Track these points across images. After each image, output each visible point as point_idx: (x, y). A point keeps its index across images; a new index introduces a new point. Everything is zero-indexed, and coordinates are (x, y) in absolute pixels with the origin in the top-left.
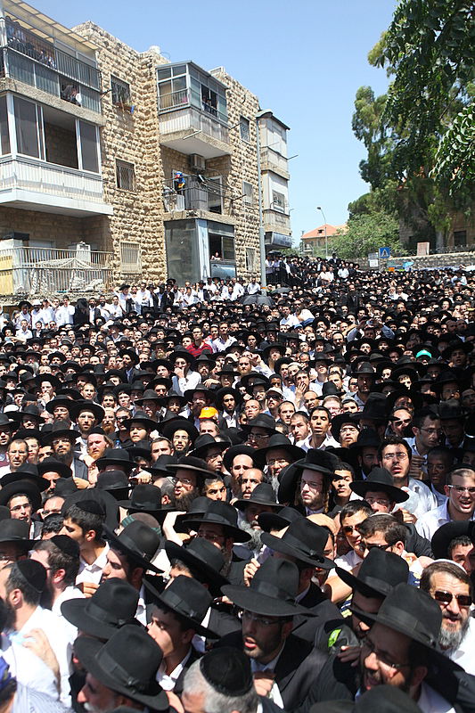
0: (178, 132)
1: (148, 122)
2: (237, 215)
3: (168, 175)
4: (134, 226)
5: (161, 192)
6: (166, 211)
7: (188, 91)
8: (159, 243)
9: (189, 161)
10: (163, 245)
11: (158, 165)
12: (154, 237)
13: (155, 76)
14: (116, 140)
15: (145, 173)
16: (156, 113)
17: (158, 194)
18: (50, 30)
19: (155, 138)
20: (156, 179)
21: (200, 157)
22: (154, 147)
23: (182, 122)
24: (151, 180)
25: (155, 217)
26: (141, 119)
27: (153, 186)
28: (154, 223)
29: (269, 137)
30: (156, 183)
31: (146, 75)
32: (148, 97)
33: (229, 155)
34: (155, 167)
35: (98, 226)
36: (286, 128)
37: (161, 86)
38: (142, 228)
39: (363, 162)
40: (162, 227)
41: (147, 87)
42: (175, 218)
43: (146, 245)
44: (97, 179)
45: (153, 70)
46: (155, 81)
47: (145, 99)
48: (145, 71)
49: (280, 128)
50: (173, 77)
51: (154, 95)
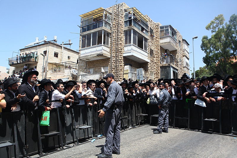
0: (166, 43)
1: (157, 40)
2: (178, 67)
3: (161, 54)
4: (153, 67)
5: (160, 58)
6: (161, 63)
7: (169, 32)
8: (158, 72)
9: (166, 51)
10: (160, 73)
11: (159, 51)
12: (157, 71)
13: (159, 28)
14: (150, 44)
15: (156, 53)
16: (159, 38)
17: (159, 59)
18: (140, 16)
19: (159, 44)
20: (158, 55)
21: (169, 50)
22: (158, 46)
23: (168, 40)
24: (157, 55)
25: (158, 65)
26: (155, 39)
27: (157, 57)
28: (157, 67)
29: (185, 46)
30: (158, 56)
31: (157, 28)
32: (157, 34)
33: (176, 50)
34: (158, 51)
35: (145, 65)
36: (188, 45)
37: (161, 31)
38: (154, 68)
39: (204, 58)
40: (160, 68)
41: (157, 31)
42: (164, 65)
43: (155, 73)
44: (147, 53)
45: (159, 27)
46: (159, 30)
47: (156, 34)
48: (156, 27)
49: (187, 44)
50: (164, 29)
51: (159, 33)
